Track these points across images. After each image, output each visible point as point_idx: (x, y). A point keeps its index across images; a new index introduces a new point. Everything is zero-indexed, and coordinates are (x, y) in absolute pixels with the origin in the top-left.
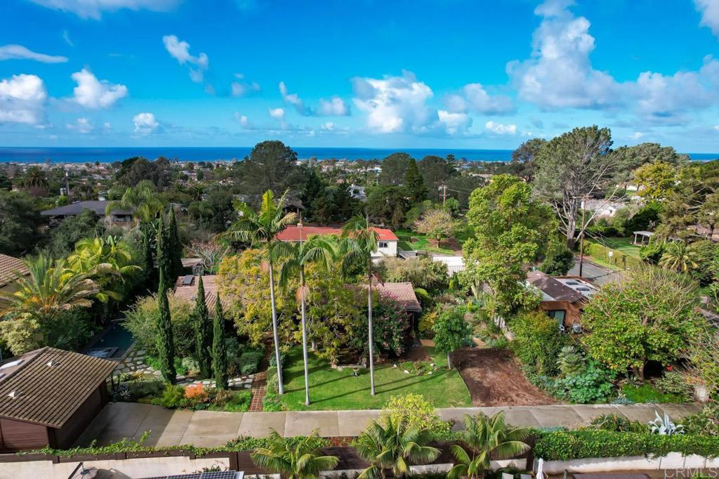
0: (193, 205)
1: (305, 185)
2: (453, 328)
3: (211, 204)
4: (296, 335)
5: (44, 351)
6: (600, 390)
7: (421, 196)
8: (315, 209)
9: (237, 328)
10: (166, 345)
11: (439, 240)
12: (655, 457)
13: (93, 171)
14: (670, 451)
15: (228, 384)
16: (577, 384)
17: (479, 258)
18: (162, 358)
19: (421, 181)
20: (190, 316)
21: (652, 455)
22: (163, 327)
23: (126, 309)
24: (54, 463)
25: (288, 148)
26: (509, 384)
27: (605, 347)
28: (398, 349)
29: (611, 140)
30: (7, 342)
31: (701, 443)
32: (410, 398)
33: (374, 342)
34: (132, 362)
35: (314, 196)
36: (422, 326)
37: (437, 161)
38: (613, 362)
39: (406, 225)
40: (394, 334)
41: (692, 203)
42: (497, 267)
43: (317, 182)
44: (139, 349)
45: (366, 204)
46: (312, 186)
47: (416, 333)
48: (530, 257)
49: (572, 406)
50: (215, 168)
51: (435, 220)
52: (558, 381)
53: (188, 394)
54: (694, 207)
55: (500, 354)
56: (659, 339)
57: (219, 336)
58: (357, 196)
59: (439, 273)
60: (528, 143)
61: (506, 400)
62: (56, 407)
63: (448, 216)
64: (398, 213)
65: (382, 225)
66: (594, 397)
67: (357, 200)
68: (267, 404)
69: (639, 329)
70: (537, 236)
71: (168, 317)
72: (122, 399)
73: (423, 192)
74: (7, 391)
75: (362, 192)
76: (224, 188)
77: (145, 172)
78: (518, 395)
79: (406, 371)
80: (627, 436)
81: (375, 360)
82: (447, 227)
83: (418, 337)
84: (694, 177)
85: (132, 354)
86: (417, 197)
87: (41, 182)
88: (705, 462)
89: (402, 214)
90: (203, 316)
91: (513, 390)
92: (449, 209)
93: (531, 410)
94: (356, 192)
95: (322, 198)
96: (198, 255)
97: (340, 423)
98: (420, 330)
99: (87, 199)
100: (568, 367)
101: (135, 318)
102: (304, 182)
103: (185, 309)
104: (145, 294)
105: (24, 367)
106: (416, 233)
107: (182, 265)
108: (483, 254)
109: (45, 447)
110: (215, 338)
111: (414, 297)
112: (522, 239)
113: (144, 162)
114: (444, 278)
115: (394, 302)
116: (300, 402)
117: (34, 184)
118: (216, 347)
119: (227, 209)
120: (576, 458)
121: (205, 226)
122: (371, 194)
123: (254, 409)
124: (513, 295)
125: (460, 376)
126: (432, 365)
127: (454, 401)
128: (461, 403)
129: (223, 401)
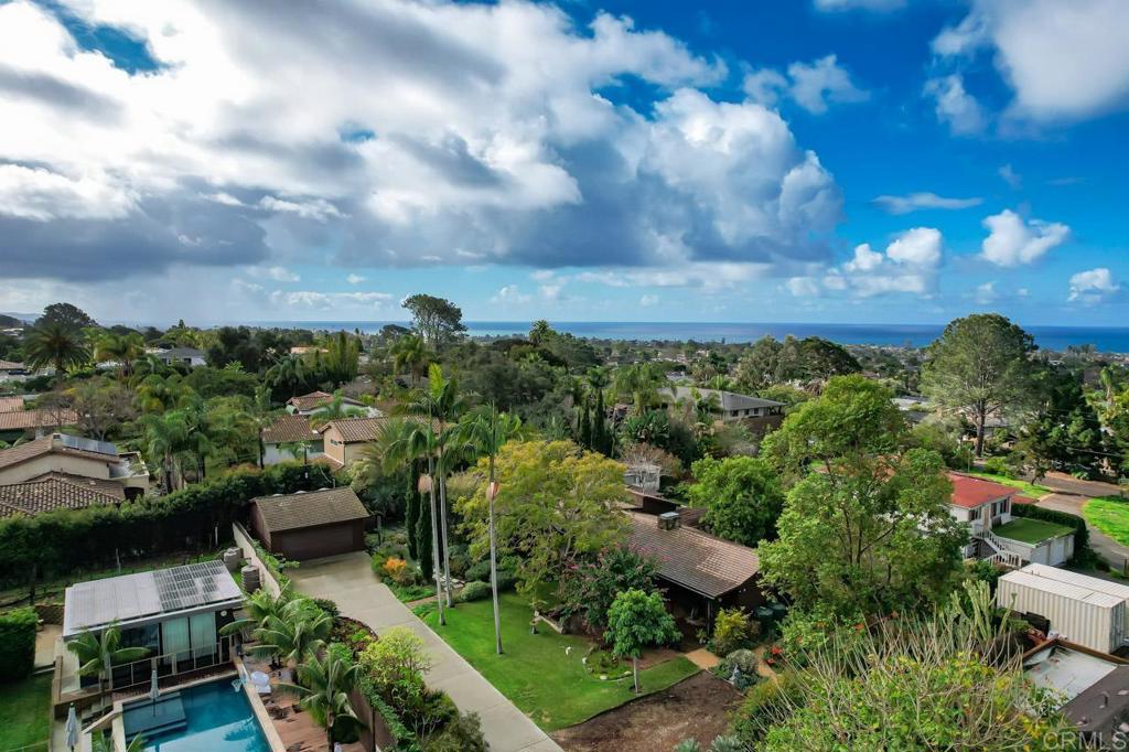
53: (386, 565)
125: (622, 703)
126: (627, 673)
127: (546, 713)
128: (548, 720)
129: (399, 583)
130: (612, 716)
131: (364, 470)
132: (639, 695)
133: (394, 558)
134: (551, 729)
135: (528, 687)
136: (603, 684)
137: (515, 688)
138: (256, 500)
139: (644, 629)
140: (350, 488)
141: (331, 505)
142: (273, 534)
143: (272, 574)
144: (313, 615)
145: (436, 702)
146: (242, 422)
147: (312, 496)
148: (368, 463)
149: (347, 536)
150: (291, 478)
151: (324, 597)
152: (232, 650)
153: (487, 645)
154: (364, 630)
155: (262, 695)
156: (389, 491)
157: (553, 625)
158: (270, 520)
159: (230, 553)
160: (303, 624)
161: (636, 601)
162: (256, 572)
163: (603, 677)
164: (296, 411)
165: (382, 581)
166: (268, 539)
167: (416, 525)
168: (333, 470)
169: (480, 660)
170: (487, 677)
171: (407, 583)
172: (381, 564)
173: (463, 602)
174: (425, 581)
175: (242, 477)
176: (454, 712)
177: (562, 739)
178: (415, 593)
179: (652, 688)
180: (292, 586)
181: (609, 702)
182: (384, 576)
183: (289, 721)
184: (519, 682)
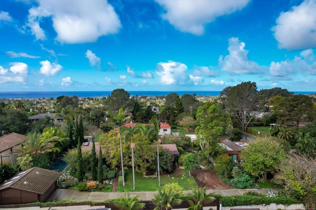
0: (87, 115)
1: (133, 107)
2: (191, 160)
3: (95, 115)
4: (130, 163)
5: (35, 168)
6: (248, 183)
7: (181, 111)
8: (137, 116)
9: (107, 161)
10: (80, 167)
11: (189, 128)
12: (266, 205)
13: (42, 101)
14: (271, 203)
15: (103, 182)
16: (239, 181)
17: (202, 134)
18: (78, 172)
19: (181, 104)
20: (89, 155)
21: (264, 205)
22: (79, 159)
23: (64, 153)
24: (40, 208)
25: (126, 91)
26: (214, 182)
27: (249, 166)
28: (170, 169)
29: (257, 87)
30: (19, 166)
31: (282, 199)
32: (173, 184)
33: (160, 166)
34: (65, 175)
35: (137, 111)
36: (180, 161)
37: (189, 96)
38: (253, 172)
39: (175, 123)
40: (168, 163)
41: (289, 112)
42: (208, 136)
43: (138, 105)
44: (68, 170)
45: (159, 114)
46: (136, 107)
47: (178, 164)
48: (220, 132)
49: (237, 190)
50: (94, 100)
51: (186, 120)
52: (232, 180)
53: (88, 186)
54: (290, 113)
55: (211, 171)
56: (269, 162)
57: (100, 163)
58: (155, 111)
59: (187, 141)
60: (226, 88)
61: (212, 188)
62: (41, 187)
63: (192, 118)
64: (172, 118)
65: (166, 123)
66: (246, 186)
67: (155, 113)
68: (118, 190)
69: (261, 159)
70: (223, 124)
71: (81, 156)
72: (62, 188)
73: (182, 109)
74: (23, 182)
75: (158, 110)
76: (99, 108)
77: (67, 102)
78: (216, 186)
79: (173, 178)
80: (254, 197)
81: (160, 173)
82: (192, 123)
83: (178, 165)
84: (289, 101)
85: (65, 172)
86: (180, 111)
87: (21, 106)
88: (285, 207)
89: (173, 118)
90: (94, 155)
91: (215, 184)
92: (193, 116)
93: (221, 191)
94: (155, 109)
95: (140, 112)
96: (91, 135)
97: (146, 196)
98: (179, 162)
99: (43, 113)
100: (235, 174)
101: (68, 157)
102: (132, 106)
103: (87, 153)
104: (71, 148)
105: (28, 173)
106: (179, 126)
107: (84, 138)
108: (203, 132)
109: (37, 202)
110: (99, 164)
111: (177, 150)
112: (217, 125)
113: (67, 98)
114: (190, 143)
115: (168, 151)
116: (131, 189)
117: (18, 107)
118: (100, 167)
119: (101, 117)
120: (235, 206)
121: (92, 124)
122: (161, 110)
123: (113, 191)
124: (215, 147)
126: (183, 175)
132: (193, 177)
178: (109, 188)
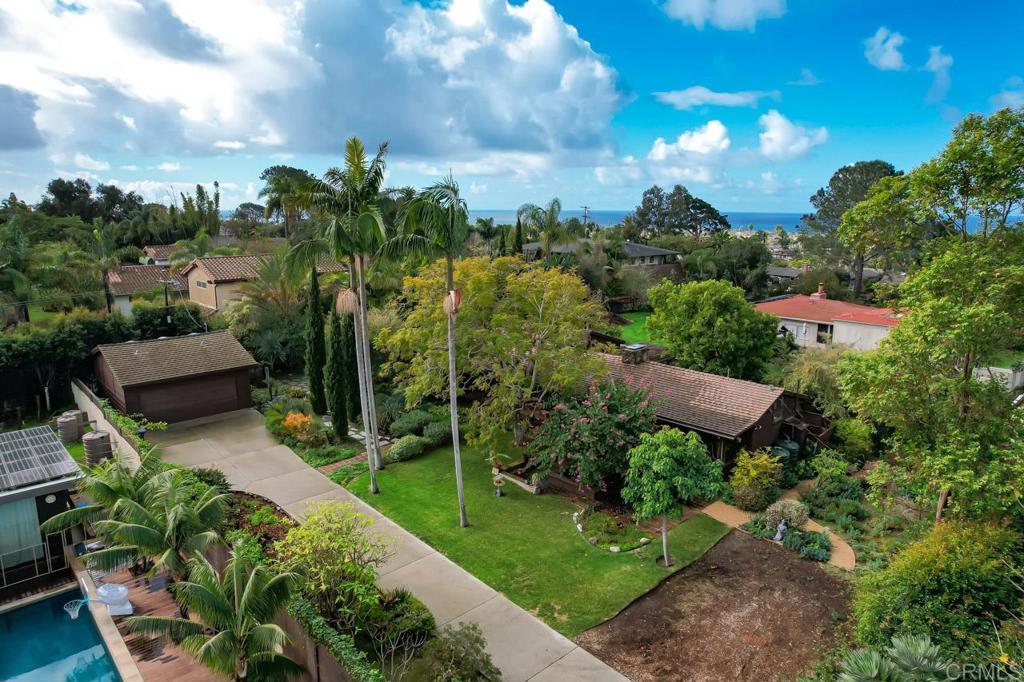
53: (286, 423)
68: (341, 470)
79: (579, 526)
111: (756, 415)
125: (656, 582)
126: (643, 540)
127: (558, 607)
128: (564, 618)
129: (306, 443)
130: (649, 603)
131: (244, 311)
132: (673, 570)
133: (295, 413)
134: (574, 630)
135: (519, 570)
136: (617, 558)
137: (501, 573)
138: (100, 348)
139: (690, 482)
140: (229, 331)
141: (204, 352)
142: (127, 389)
143: (128, 440)
144: (193, 491)
145: (399, 608)
146: (78, 261)
147: (177, 342)
148: (247, 302)
149: (230, 390)
150: (150, 322)
151: (207, 467)
152: (68, 551)
153: (443, 516)
154: (267, 507)
155: (118, 619)
156: (275, 336)
157: (522, 484)
158: (120, 372)
159: (67, 417)
160: (180, 509)
161: (672, 444)
162: (106, 439)
163: (615, 549)
164: (151, 262)
165: (282, 442)
166: (121, 396)
167: (325, 369)
168: (202, 314)
169: (440, 538)
170: (456, 560)
171: (317, 443)
172: (278, 422)
173: (395, 461)
174: (337, 439)
175: (79, 321)
176: (428, 622)
177: (597, 647)
178: (329, 455)
179: (683, 559)
180: (159, 454)
181: (638, 583)
182: (283, 436)
183: (166, 660)
184: (503, 564)
